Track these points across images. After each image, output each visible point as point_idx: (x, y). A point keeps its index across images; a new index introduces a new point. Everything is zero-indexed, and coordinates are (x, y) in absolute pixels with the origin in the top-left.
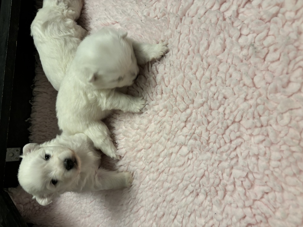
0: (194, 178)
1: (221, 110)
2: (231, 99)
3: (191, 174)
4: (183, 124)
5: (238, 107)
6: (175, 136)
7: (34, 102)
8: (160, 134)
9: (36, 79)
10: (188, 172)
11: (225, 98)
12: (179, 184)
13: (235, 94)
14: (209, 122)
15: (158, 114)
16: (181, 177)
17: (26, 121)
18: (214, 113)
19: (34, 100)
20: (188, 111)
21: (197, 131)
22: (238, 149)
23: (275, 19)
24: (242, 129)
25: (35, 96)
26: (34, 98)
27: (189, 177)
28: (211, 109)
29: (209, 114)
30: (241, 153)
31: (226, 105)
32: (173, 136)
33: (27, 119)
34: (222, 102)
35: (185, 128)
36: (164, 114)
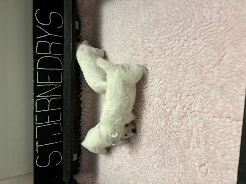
0: (160, 179)
1: (168, 151)
2: (172, 147)
3: (159, 177)
4: (154, 154)
5: (174, 151)
6: (151, 158)
7: (81, 129)
8: (145, 156)
9: (81, 117)
10: (158, 176)
11: (169, 146)
12: (154, 181)
13: (173, 146)
14: (164, 155)
15: (143, 146)
16: (155, 178)
17: (79, 140)
18: (166, 152)
19: (81, 128)
20: (156, 149)
21: (160, 159)
22: (175, 169)
23: (184, 118)
24: (176, 162)
25: (82, 126)
26: (82, 127)
27: (158, 178)
28: (164, 150)
29: (164, 152)
30: (177, 171)
31: (170, 149)
32: (150, 158)
33: (79, 139)
34: (169, 148)
35: (155, 156)
36: (146, 147)
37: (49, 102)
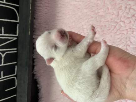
37: (3, 56)
